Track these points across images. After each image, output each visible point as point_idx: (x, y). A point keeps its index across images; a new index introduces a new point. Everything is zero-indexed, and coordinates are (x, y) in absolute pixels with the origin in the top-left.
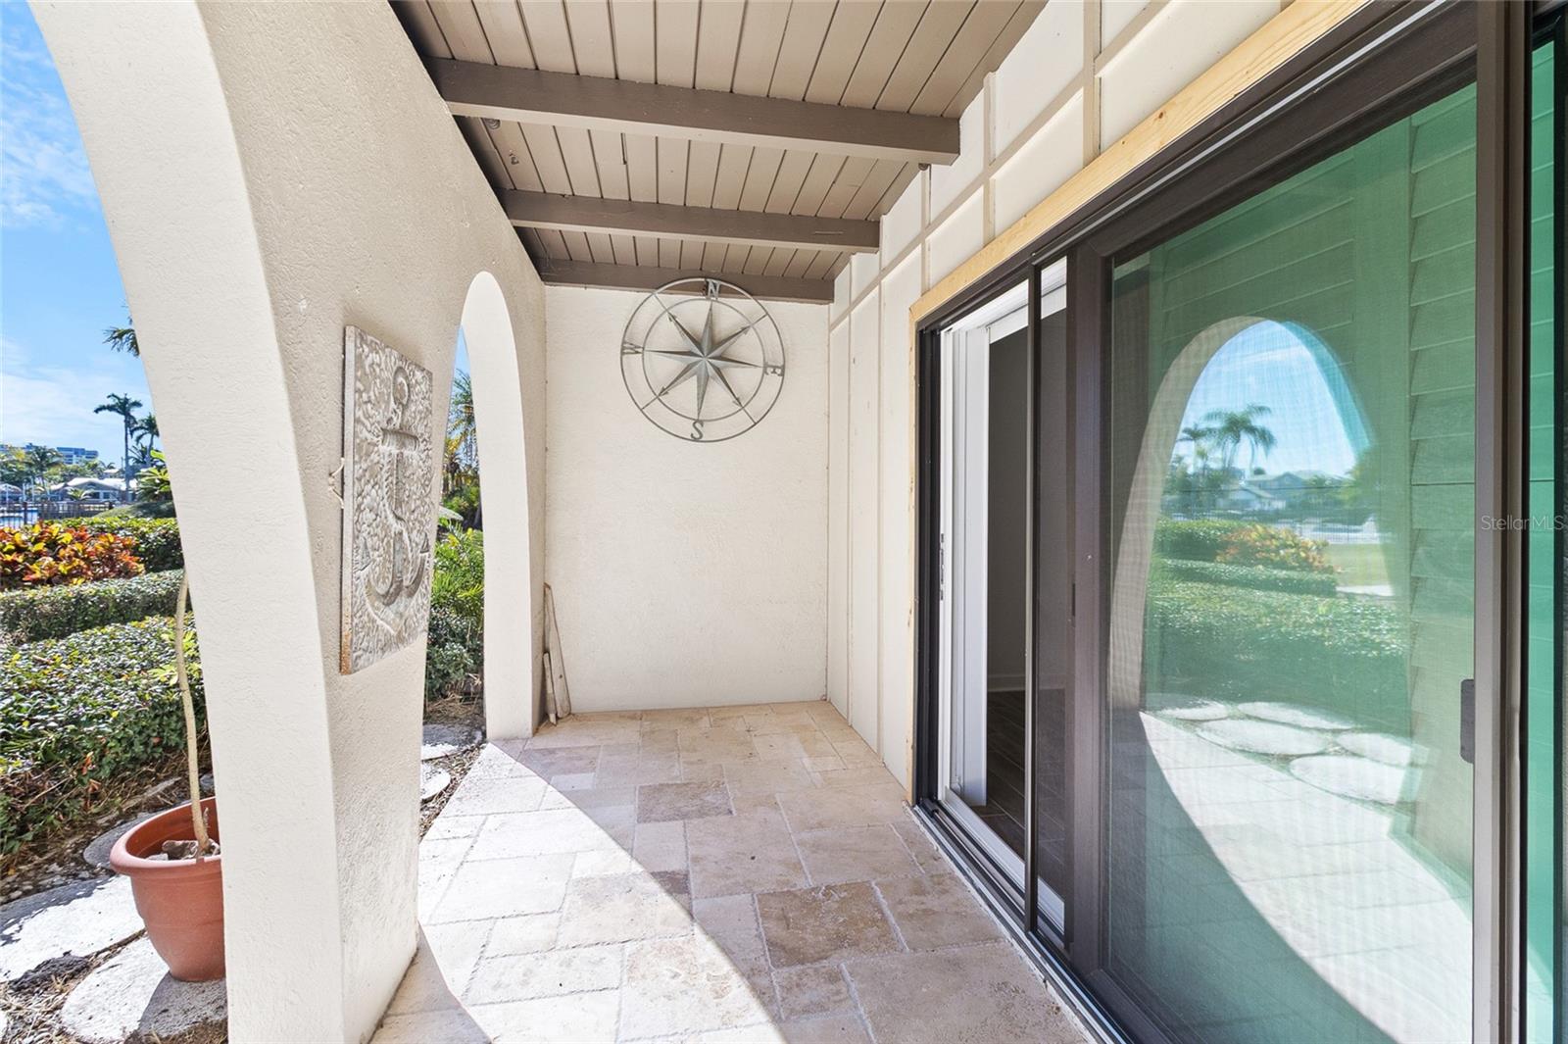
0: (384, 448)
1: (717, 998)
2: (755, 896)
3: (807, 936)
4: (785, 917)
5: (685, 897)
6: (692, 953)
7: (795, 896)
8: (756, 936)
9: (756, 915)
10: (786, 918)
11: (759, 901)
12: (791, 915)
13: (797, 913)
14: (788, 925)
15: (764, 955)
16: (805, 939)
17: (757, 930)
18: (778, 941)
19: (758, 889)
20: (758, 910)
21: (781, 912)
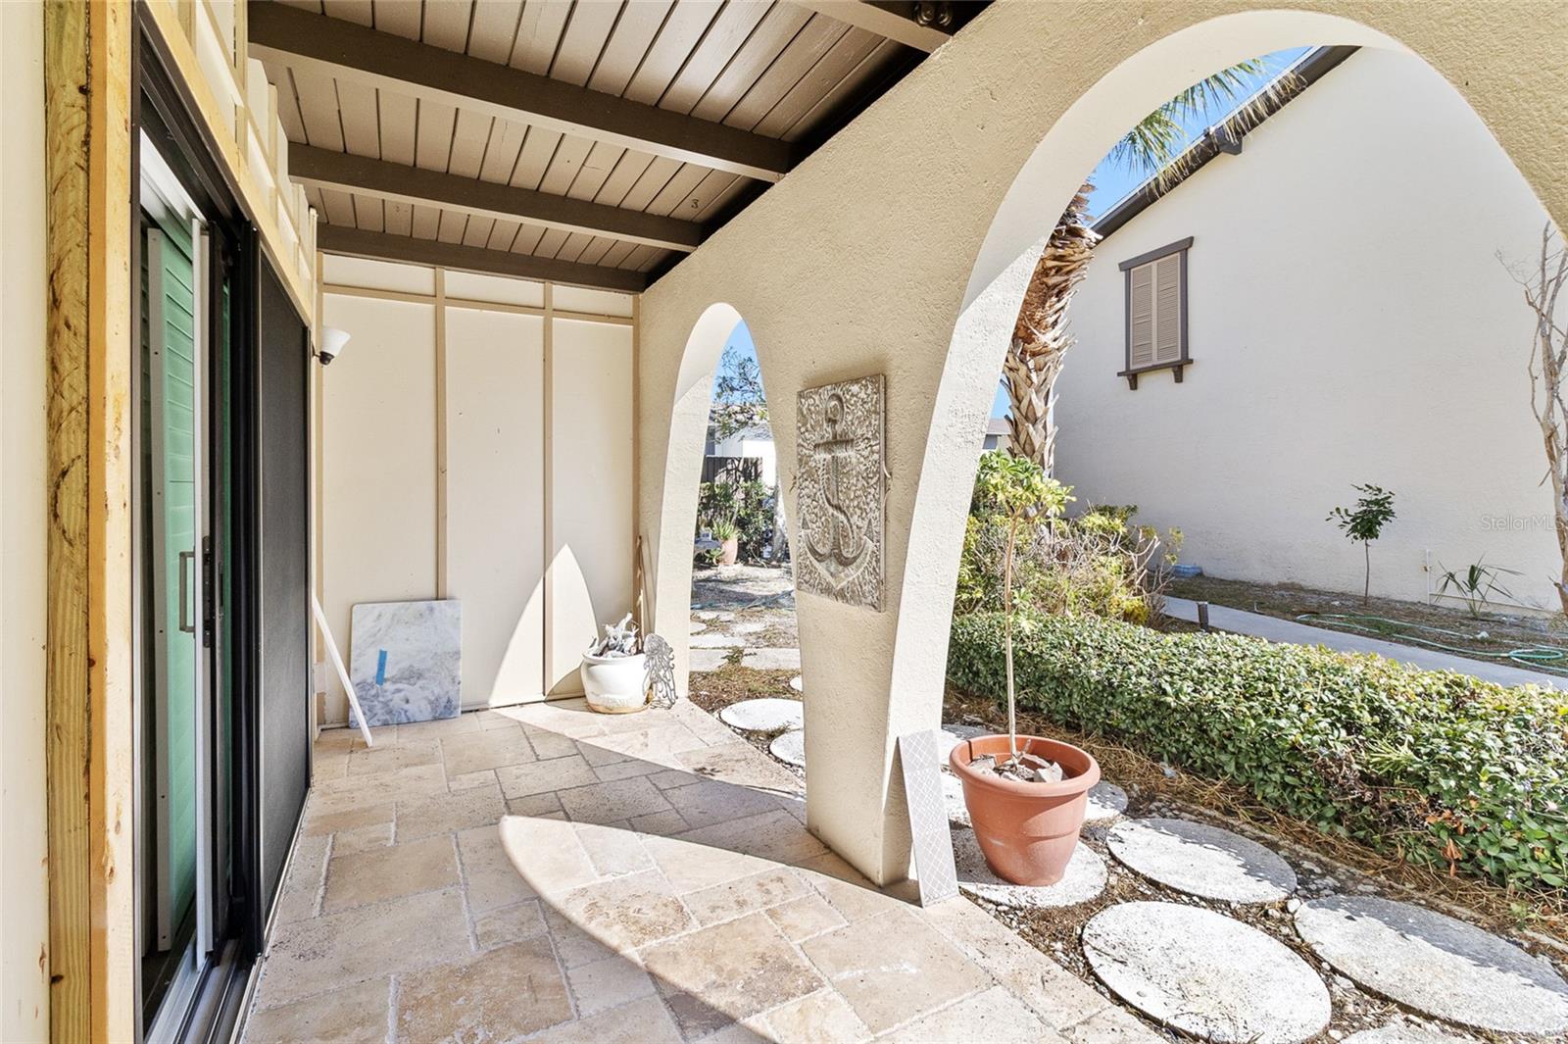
0: (817, 457)
1: (595, 903)
2: (576, 1015)
3: (508, 971)
4: (534, 992)
5: (668, 994)
6: (631, 932)
7: (517, 1026)
8: (567, 961)
9: (570, 985)
10: (533, 989)
11: (568, 1007)
12: (526, 995)
13: (518, 998)
14: (530, 981)
15: (556, 945)
16: (512, 968)
17: (567, 968)
18: (541, 961)
19: (573, 1027)
20: (568, 994)
21: (538, 996)
